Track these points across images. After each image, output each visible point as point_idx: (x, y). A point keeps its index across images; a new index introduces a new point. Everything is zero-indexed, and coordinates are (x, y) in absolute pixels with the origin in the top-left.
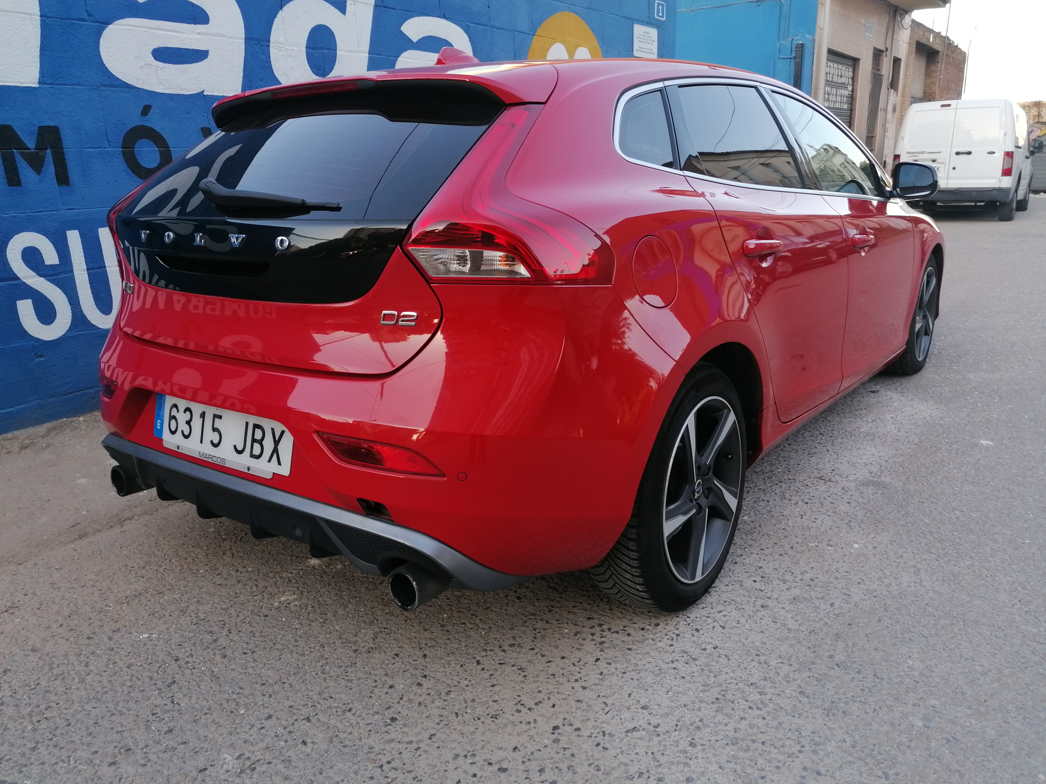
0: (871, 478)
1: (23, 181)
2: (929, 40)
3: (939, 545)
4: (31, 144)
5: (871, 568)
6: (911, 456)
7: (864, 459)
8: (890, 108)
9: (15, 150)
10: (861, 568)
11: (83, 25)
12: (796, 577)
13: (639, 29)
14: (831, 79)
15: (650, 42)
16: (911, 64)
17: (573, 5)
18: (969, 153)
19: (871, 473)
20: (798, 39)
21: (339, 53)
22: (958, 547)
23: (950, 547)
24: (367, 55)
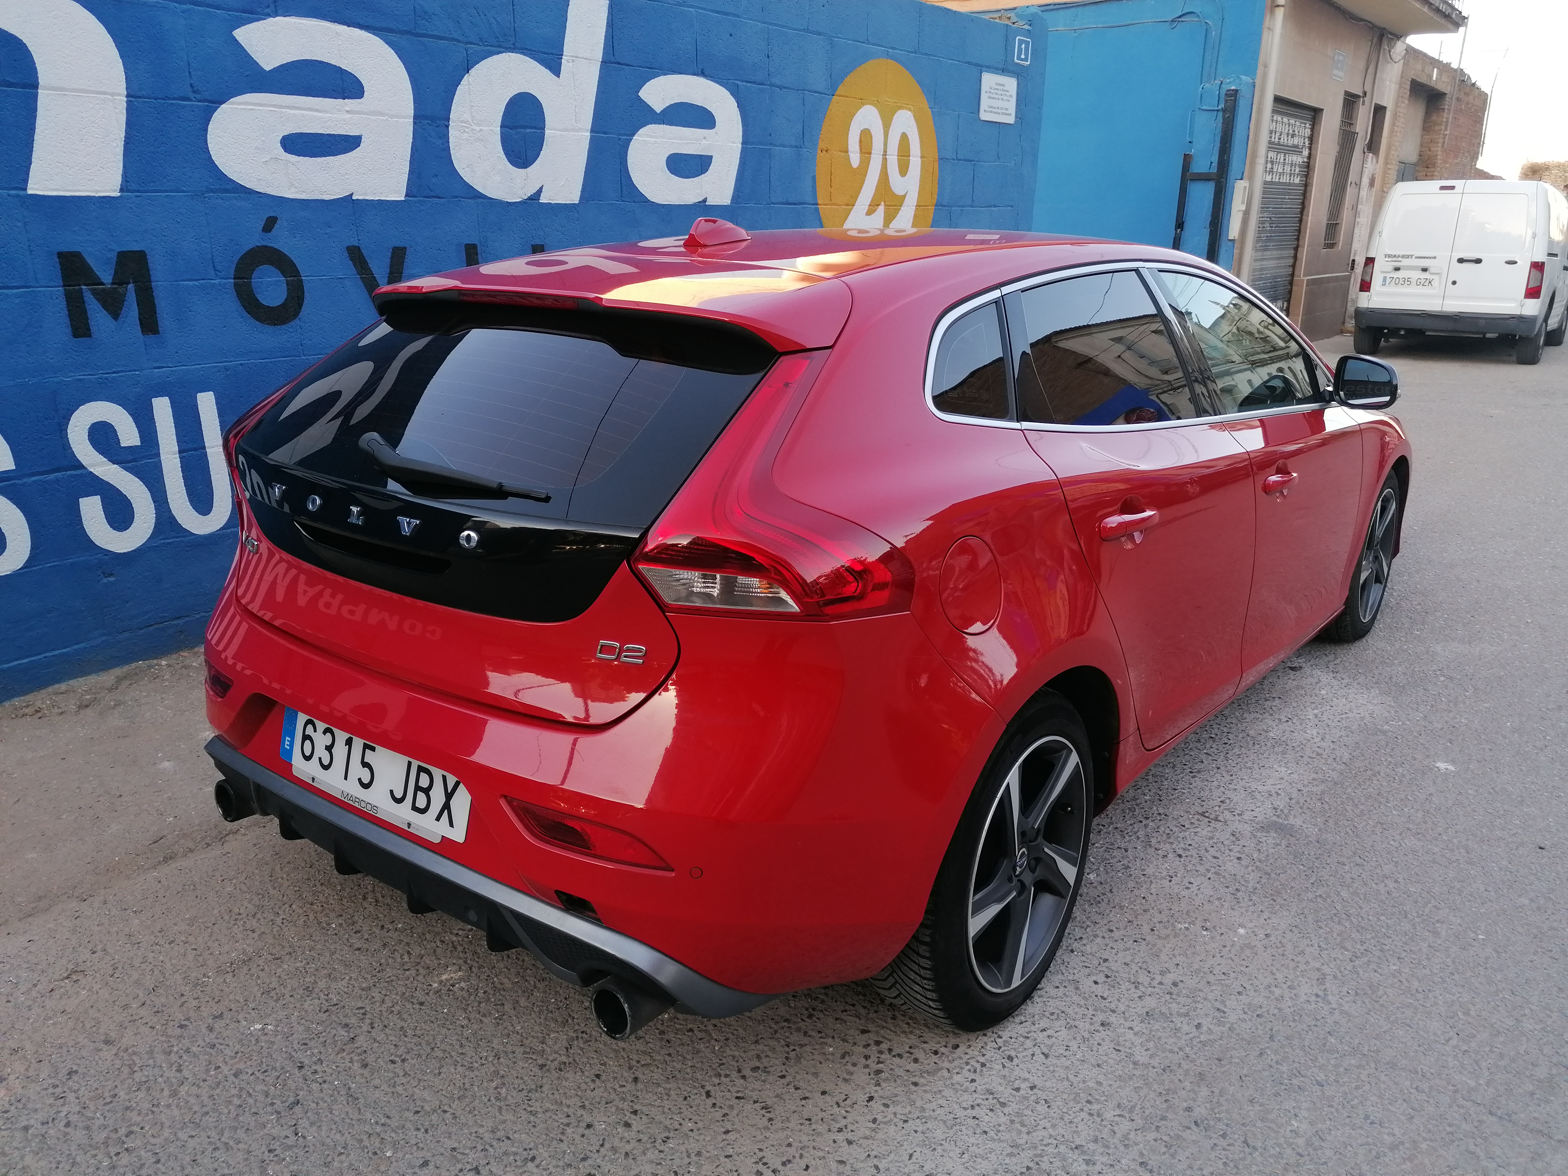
0: (1275, 818)
1: (93, 329)
2: (1431, 77)
3: (1356, 936)
4: (106, 277)
5: (1259, 970)
6: (1335, 784)
7: (1268, 788)
8: (1366, 181)
9: (83, 287)
10: (1243, 969)
11: (184, 106)
12: (1153, 979)
13: (989, 80)
14: (1277, 140)
15: (1005, 98)
16: (1402, 115)
17: (893, 48)
18: (1478, 261)
19: (1275, 809)
20: (1229, 83)
21: (547, 132)
22: (1382, 941)
23: (1372, 941)
24: (589, 134)
